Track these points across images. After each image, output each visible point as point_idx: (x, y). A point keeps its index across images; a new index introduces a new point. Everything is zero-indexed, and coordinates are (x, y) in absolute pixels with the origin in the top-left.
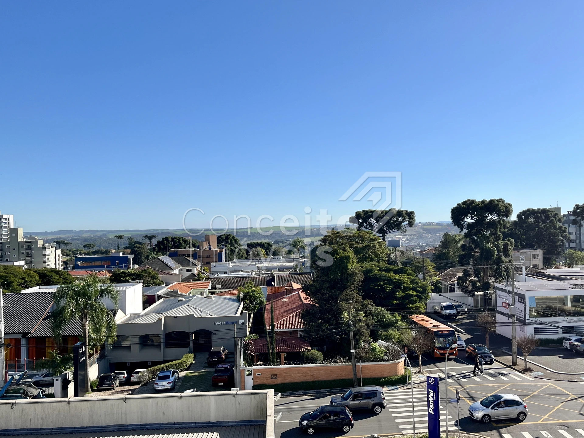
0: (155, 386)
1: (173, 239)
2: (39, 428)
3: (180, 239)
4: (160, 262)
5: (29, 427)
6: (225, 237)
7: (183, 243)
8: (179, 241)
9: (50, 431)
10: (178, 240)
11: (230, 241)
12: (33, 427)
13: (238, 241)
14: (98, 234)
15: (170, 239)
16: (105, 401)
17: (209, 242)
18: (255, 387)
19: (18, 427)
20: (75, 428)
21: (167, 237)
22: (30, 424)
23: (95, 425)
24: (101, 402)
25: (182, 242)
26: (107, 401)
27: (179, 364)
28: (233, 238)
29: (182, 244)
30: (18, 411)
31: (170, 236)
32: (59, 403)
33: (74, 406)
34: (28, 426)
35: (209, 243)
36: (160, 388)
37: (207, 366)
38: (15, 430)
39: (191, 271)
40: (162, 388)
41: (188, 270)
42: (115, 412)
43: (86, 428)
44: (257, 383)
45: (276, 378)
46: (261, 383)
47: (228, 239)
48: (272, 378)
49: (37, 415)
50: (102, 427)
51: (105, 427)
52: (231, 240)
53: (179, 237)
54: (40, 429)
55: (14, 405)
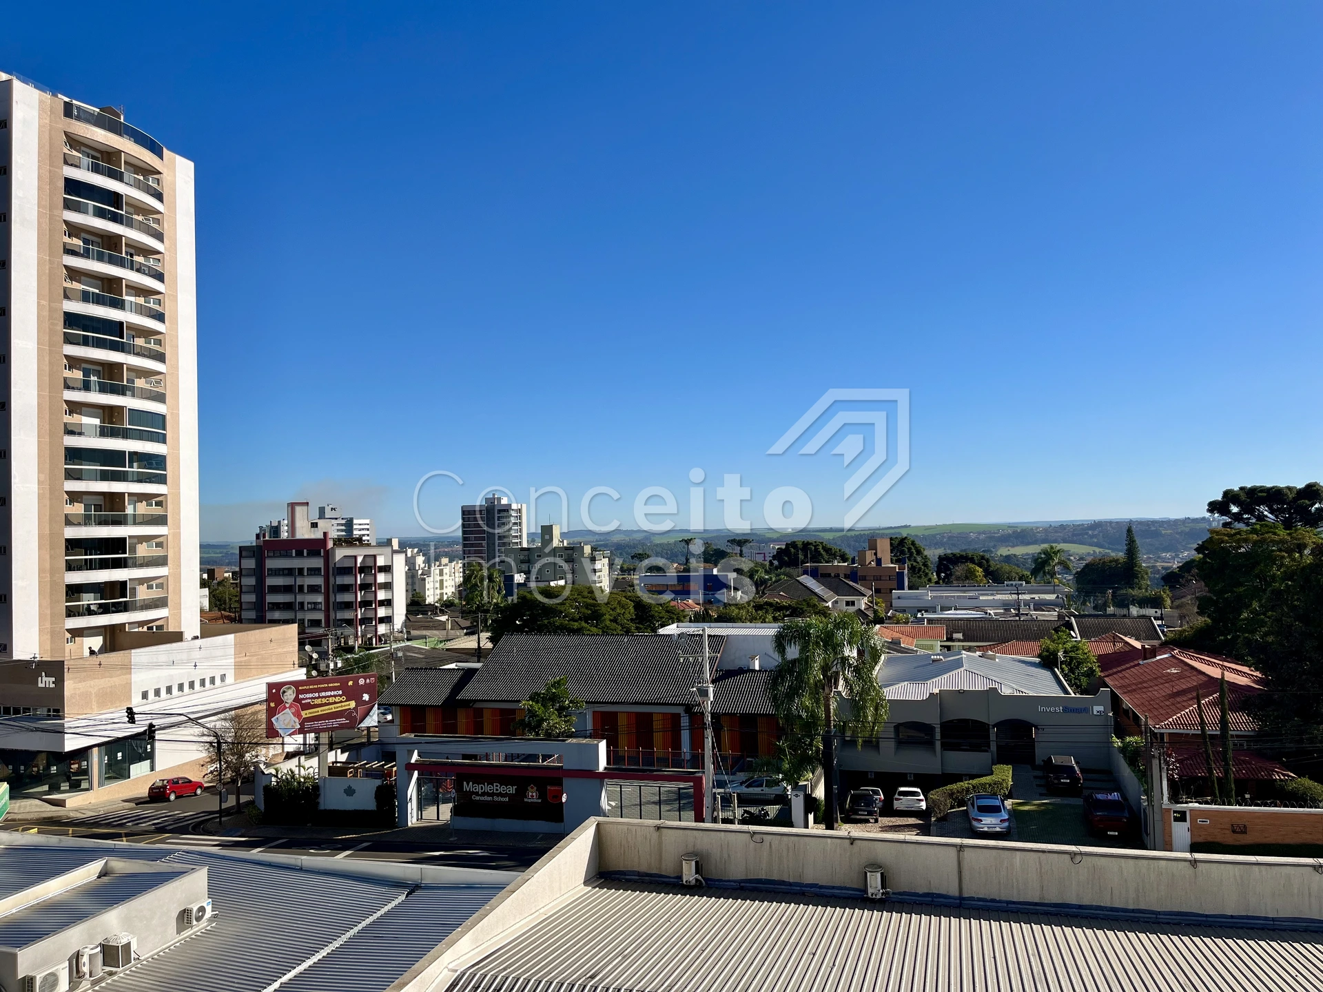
0: (975, 823)
1: (806, 545)
2: (1131, 907)
3: (818, 545)
4: (800, 586)
5: (1108, 904)
6: (897, 542)
7: (823, 553)
8: (816, 549)
9: (1154, 916)
10: (815, 546)
11: (906, 550)
12: (1117, 905)
13: (922, 550)
14: (638, 537)
15: (800, 545)
16: (1273, 867)
17: (876, 550)
18: (1194, 848)
19: (1086, 901)
20: (1207, 916)
21: (794, 542)
22: (1112, 898)
23: (1250, 914)
24: (1263, 868)
25: (822, 551)
26: (1276, 868)
27: (995, 784)
28: (913, 543)
29: (822, 555)
30: (1086, 870)
31: (799, 540)
32: (1173, 863)
33: (1204, 871)
34: (1106, 902)
35: (876, 554)
36: (986, 829)
37: (1045, 792)
38: (1080, 907)
39: (853, 603)
40: (991, 830)
41: (848, 603)
42: (1296, 891)
43: (1232, 917)
44: (1200, 840)
45: (1245, 832)
46: (1210, 839)
47: (904, 546)
48: (1234, 832)
49: (1126, 881)
50: (1266, 919)
51: (1273, 919)
52: (909, 549)
53: (815, 542)
54: (1133, 911)
55: (1078, 858)
